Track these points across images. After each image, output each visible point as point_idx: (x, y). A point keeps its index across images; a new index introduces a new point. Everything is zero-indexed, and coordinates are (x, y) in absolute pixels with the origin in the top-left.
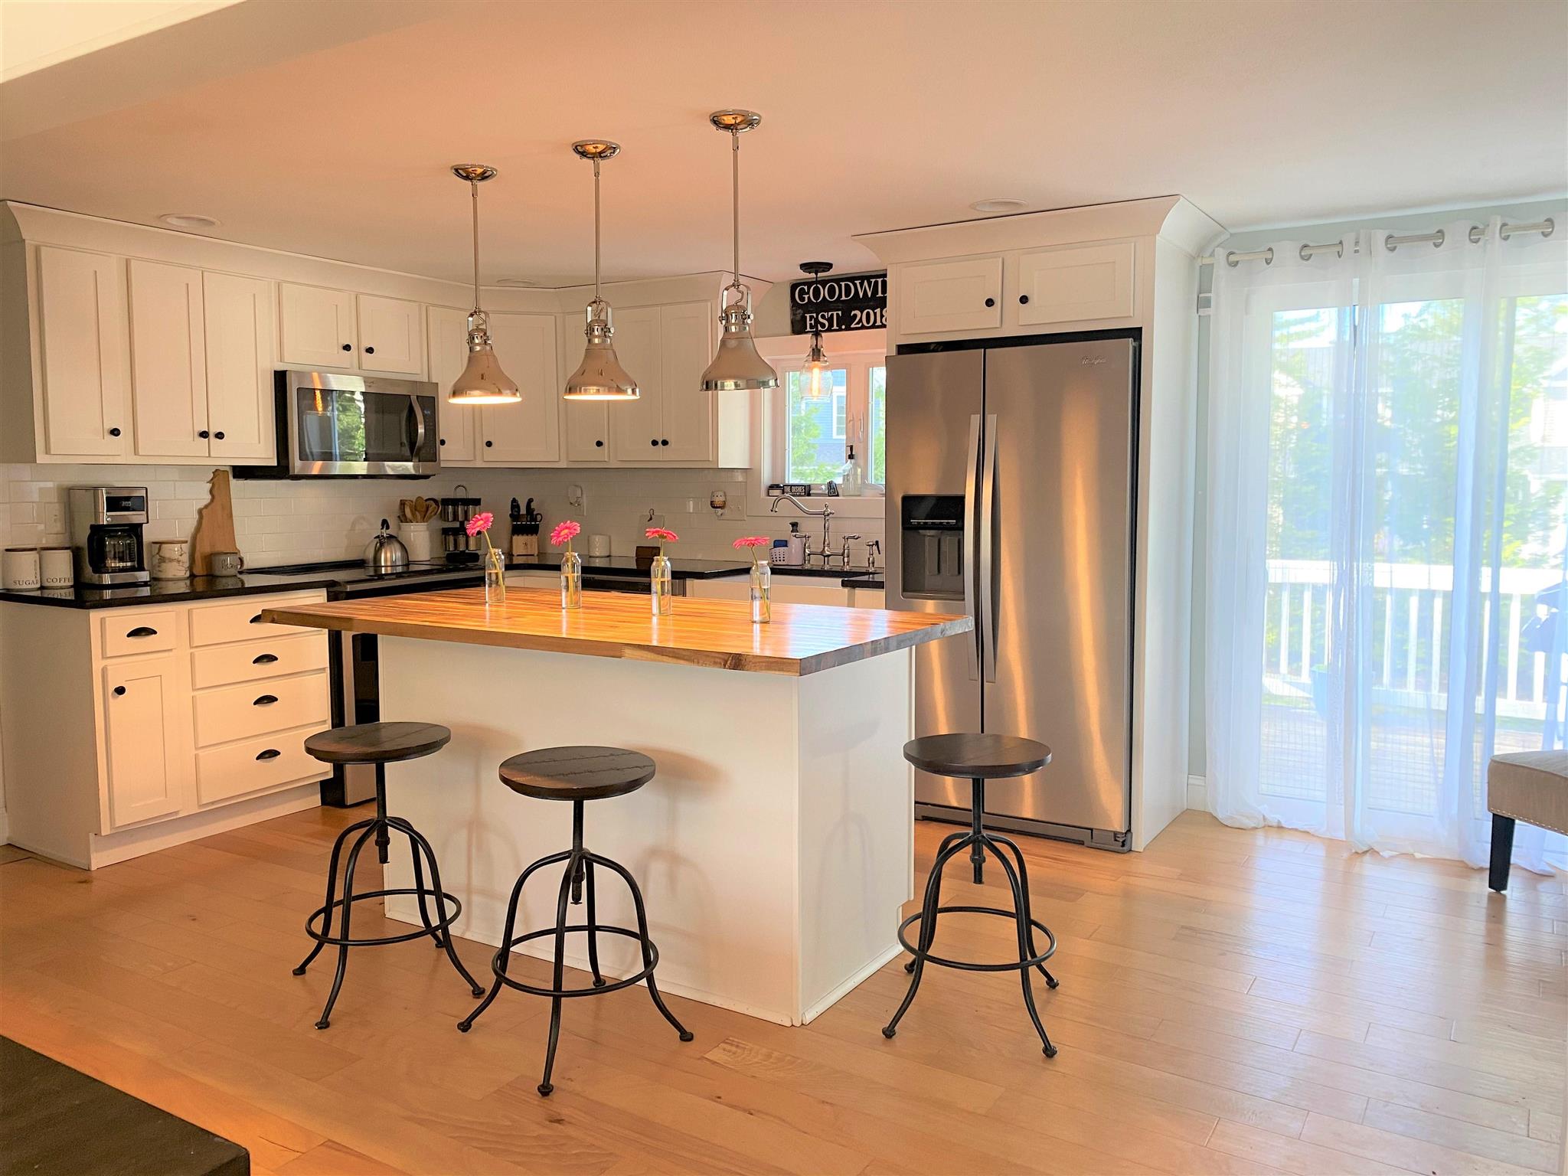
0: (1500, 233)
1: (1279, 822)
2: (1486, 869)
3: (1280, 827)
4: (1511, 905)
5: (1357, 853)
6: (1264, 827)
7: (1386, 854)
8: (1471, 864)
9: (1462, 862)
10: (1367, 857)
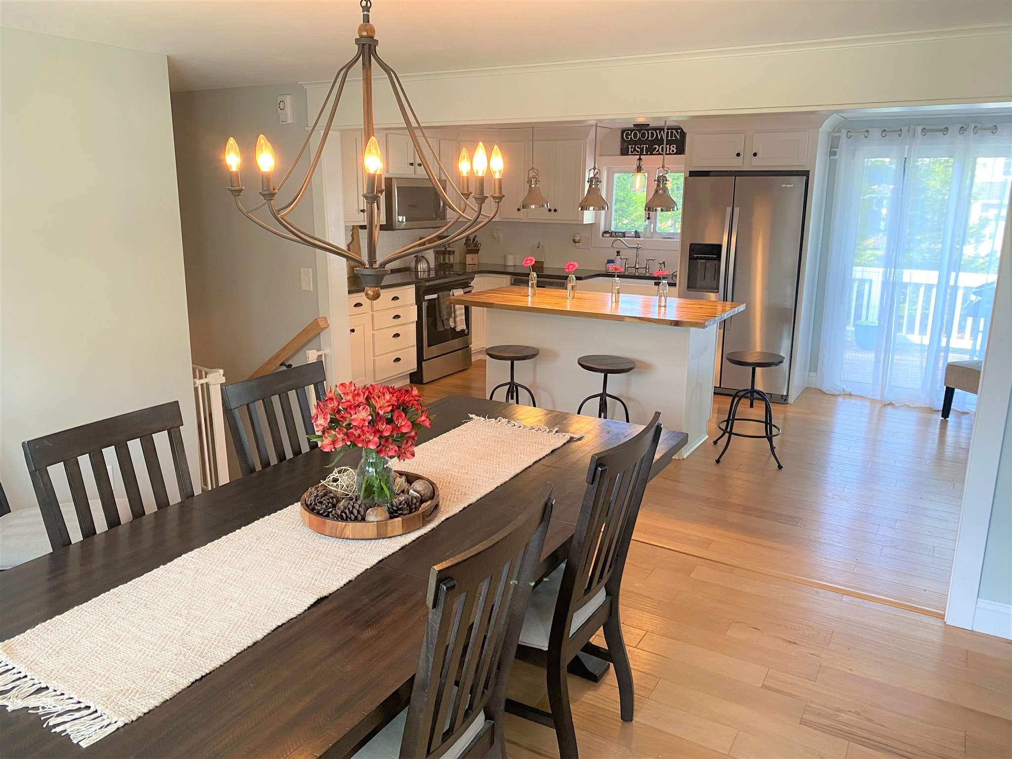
0: (973, 131)
1: (850, 392)
2: (940, 411)
3: (850, 395)
4: (950, 423)
5: (885, 405)
6: (843, 394)
7: (897, 405)
8: (934, 409)
9: (930, 408)
10: (889, 406)
